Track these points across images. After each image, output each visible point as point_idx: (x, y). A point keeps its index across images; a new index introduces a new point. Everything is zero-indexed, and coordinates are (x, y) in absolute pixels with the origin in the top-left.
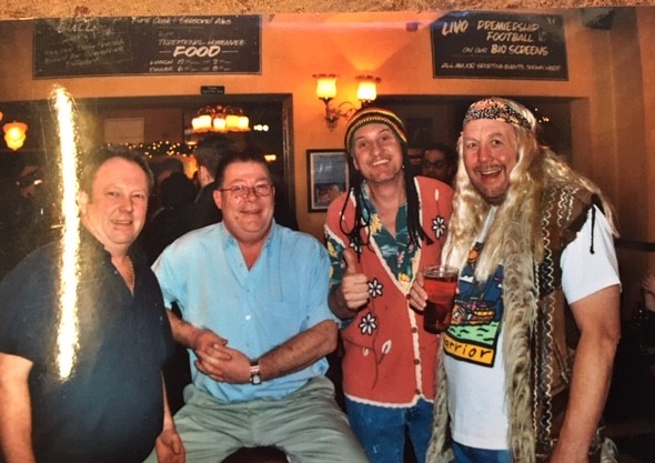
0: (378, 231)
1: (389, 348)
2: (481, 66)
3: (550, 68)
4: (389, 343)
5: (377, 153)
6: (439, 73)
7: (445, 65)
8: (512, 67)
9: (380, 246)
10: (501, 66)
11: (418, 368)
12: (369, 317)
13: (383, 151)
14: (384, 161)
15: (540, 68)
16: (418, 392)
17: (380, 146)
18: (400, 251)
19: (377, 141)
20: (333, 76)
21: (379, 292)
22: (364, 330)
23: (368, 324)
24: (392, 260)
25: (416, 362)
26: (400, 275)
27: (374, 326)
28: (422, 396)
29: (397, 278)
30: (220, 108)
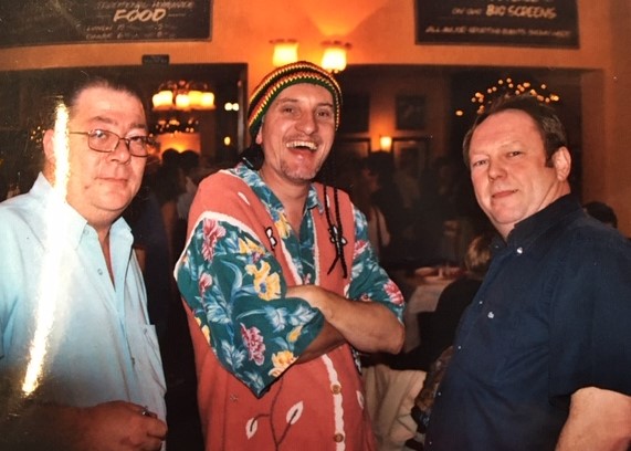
1: (298, 416)
2: (473, 30)
3: (558, 34)
4: (299, 406)
6: (423, 38)
7: (430, 30)
8: (511, 32)
10: (497, 31)
11: (341, 446)
15: (546, 33)
20: (292, 41)
30: (182, 83)
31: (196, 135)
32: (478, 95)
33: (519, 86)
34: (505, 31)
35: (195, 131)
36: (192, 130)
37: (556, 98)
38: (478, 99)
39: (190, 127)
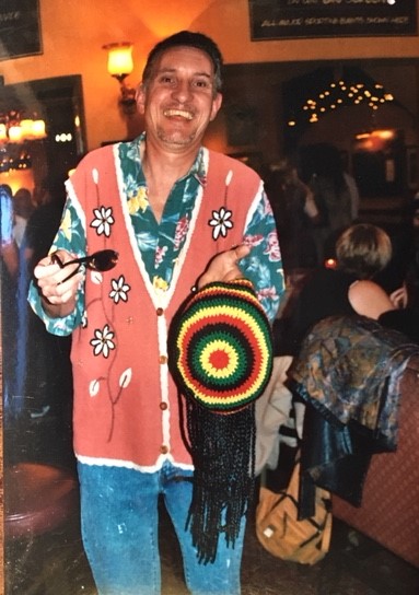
0: (140, 210)
1: (128, 380)
2: (309, 22)
3: (397, 20)
4: (128, 373)
5: (183, 98)
6: (258, 33)
7: (266, 23)
8: (349, 21)
9: (137, 231)
10: (335, 21)
11: (166, 414)
12: (106, 331)
13: (191, 98)
14: (186, 115)
15: (384, 20)
16: (164, 450)
17: (191, 91)
18: (161, 246)
19: (190, 82)
21: (124, 296)
22: (98, 350)
23: (104, 341)
24: (148, 256)
25: (163, 406)
26: (155, 278)
27: (111, 346)
28: (168, 456)
29: (152, 281)
30: (13, 113)
31: (28, 171)
32: (310, 102)
33: (352, 89)
34: (342, 20)
35: (27, 168)
36: (25, 166)
37: (390, 98)
38: (309, 106)
39: (22, 162)
